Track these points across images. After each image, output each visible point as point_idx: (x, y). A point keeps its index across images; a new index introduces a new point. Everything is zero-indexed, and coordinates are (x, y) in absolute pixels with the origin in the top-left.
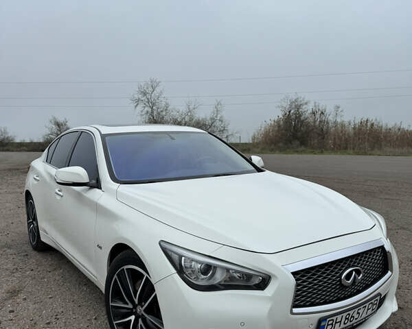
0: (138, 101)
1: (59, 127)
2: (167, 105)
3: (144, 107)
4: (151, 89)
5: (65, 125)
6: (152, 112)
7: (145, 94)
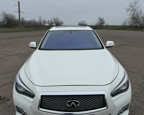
0: (128, 10)
1: (101, 20)
2: (141, 11)
3: (131, 12)
4: (134, 4)
5: (103, 19)
6: (134, 14)
7: (132, 6)
